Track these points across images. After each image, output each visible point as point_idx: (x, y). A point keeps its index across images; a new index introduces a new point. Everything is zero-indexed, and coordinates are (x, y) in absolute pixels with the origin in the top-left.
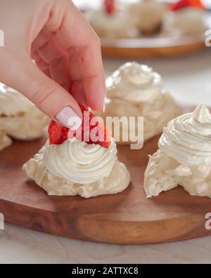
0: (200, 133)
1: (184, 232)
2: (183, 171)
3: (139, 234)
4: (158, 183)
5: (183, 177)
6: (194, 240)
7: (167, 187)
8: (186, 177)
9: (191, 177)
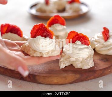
0: (78, 47)
1: (73, 80)
2: (73, 59)
3: (58, 81)
4: (64, 63)
5: (73, 61)
6: (77, 83)
7: (67, 65)
8: (74, 61)
9: (75, 61)
